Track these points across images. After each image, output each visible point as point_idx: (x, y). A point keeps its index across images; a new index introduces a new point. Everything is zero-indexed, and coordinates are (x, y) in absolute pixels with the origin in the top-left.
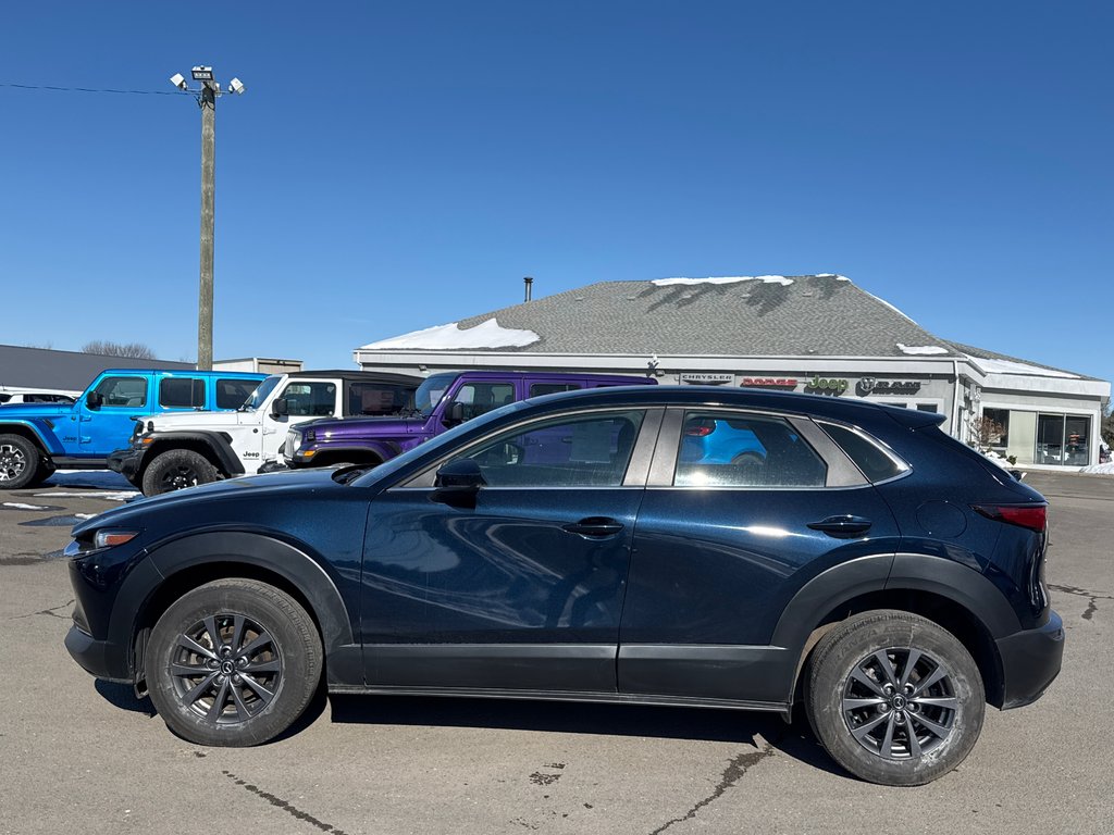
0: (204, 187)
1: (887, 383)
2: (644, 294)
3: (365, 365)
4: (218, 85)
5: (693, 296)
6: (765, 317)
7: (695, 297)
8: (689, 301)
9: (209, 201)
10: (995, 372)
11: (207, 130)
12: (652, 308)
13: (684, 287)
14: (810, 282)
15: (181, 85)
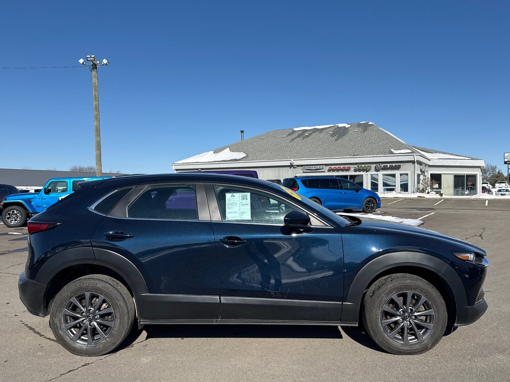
0: (94, 103)
1: (387, 166)
2: (290, 135)
3: (176, 170)
4: (98, 62)
5: (309, 134)
6: (338, 141)
7: (310, 134)
8: (308, 136)
9: (97, 109)
10: (434, 158)
11: (94, 80)
12: (292, 140)
13: (306, 131)
14: (357, 126)
15: (83, 63)
